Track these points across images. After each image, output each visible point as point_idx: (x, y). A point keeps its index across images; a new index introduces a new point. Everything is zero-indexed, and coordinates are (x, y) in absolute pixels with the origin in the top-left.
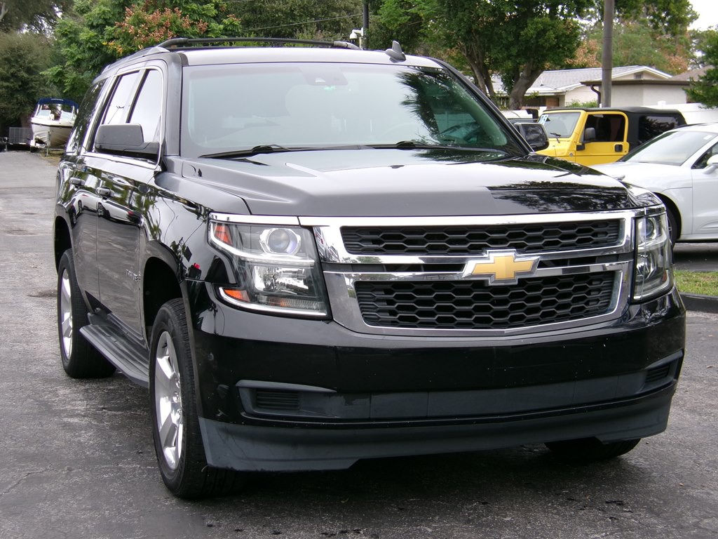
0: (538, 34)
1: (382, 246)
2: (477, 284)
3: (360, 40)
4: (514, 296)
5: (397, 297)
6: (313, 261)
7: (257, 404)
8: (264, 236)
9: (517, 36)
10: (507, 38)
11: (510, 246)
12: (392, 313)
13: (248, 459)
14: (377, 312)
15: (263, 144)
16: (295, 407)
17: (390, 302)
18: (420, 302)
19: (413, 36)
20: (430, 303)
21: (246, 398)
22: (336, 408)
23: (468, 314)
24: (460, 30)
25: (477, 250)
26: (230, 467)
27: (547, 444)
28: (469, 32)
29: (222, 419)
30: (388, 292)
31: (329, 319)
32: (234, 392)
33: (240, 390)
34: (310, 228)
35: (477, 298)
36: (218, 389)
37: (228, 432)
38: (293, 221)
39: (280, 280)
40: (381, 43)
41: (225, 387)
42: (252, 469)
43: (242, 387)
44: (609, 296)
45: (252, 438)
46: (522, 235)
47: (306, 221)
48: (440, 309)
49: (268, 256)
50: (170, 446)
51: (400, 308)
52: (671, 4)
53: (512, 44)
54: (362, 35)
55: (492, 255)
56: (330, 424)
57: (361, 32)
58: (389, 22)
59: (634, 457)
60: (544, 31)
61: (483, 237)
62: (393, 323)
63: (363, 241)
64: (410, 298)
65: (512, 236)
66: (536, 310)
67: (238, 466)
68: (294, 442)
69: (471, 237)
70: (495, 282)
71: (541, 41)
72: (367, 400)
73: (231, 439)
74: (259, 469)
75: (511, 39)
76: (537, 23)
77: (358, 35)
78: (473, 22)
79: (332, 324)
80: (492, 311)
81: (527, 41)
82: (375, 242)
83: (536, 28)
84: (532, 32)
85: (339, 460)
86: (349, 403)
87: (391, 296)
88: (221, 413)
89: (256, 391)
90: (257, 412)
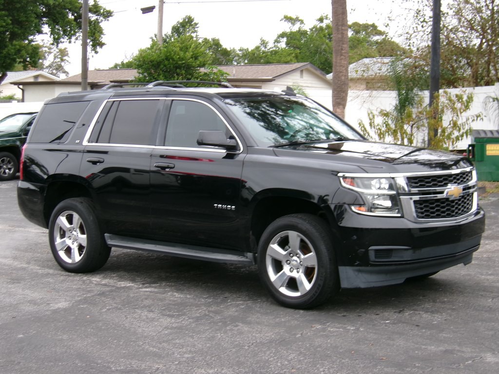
2: (447, 199)
4: (456, 204)
5: (424, 206)
6: (395, 193)
7: (376, 257)
8: (373, 182)
11: (455, 183)
12: (423, 213)
13: (368, 282)
17: (423, 209)
18: (431, 208)
20: (433, 208)
21: (372, 255)
22: (409, 255)
23: (444, 212)
25: (446, 185)
26: (358, 287)
29: (357, 266)
31: (402, 217)
32: (367, 251)
33: (370, 251)
34: (393, 178)
35: (447, 205)
36: (358, 251)
37: (359, 271)
38: (387, 175)
41: (363, 250)
42: (369, 286)
45: (371, 272)
47: (392, 175)
49: (374, 191)
51: (425, 211)
55: (453, 187)
56: (407, 263)
61: (447, 179)
62: (423, 217)
63: (412, 183)
64: (428, 206)
65: (454, 179)
67: (363, 286)
68: (386, 273)
69: (445, 180)
70: (454, 198)
72: (420, 251)
73: (360, 274)
74: (372, 286)
79: (404, 219)
80: (451, 210)
82: (416, 183)
85: (399, 279)
86: (414, 253)
87: (422, 206)
88: (358, 263)
89: (376, 251)
90: (377, 260)
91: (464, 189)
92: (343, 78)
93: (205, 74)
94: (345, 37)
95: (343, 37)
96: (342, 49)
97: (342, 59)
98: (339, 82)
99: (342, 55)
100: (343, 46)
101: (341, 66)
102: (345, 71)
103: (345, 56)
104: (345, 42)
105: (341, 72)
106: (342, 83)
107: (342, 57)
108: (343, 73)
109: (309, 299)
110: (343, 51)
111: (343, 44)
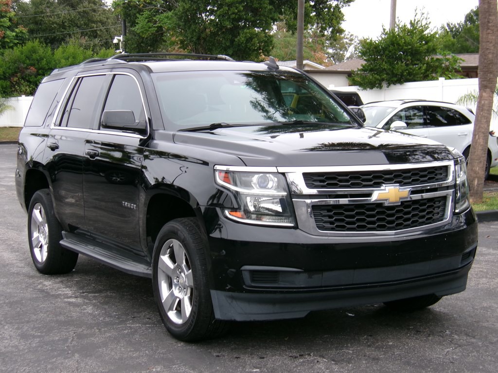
0: (247, 40)
1: (325, 184)
2: (379, 205)
3: (121, 44)
4: (398, 211)
5: (335, 214)
6: (286, 193)
7: (253, 280)
8: (255, 178)
9: (232, 41)
10: (225, 43)
11: (396, 182)
12: (332, 223)
13: (246, 314)
14: (323, 223)
15: (216, 122)
16: (275, 281)
17: (330, 217)
18: (347, 217)
19: (156, 41)
20: (353, 217)
21: (247, 277)
22: (302, 280)
23: (373, 223)
24: (192, 37)
25: (378, 185)
26: (233, 319)
27: (384, 303)
28: (199, 39)
29: (229, 290)
30: (329, 211)
31: (296, 227)
32: (239, 273)
33: (243, 272)
34: (283, 174)
35: (378, 213)
36: (228, 272)
37: (232, 298)
38: (273, 169)
39: (262, 205)
40: (136, 46)
41: (233, 270)
42: (248, 319)
43: (245, 270)
44: (444, 210)
45: (249, 301)
46: (400, 176)
47: (282, 169)
48: (358, 220)
49: (256, 191)
50: (172, 310)
51: (336, 220)
52: (334, 20)
53: (229, 47)
54: (122, 40)
55: (387, 188)
56: (298, 290)
57: (121, 38)
58: (142, 32)
59: (437, 307)
60: (251, 39)
61: (380, 177)
62: (332, 229)
63: (315, 181)
64: (341, 214)
65: (396, 176)
66: (408, 220)
67: (239, 318)
68: (273, 302)
69: (375, 177)
70: (389, 203)
71: (249, 45)
72: (321, 275)
73: (234, 302)
74: (252, 319)
75: (228, 44)
76: (246, 33)
77: (119, 40)
78: (202, 32)
79: (298, 230)
80: (386, 221)
81: (239, 45)
82: (321, 181)
83: (245, 37)
84: (243, 39)
85: (298, 312)
86: (310, 277)
87: (331, 213)
88: (229, 287)
89: (252, 272)
90: (253, 284)
91: (413, 192)
92: (490, 56)
93: (437, 59)
94: (492, 7)
95: (489, 7)
96: (489, 22)
97: (489, 34)
98: (486, 61)
99: (489, 29)
100: (490, 17)
101: (488, 42)
102: (492, 48)
103: (493, 30)
104: (492, 14)
105: (488, 49)
106: (489, 62)
107: (489, 31)
108: (490, 50)
109: (188, 330)
110: (490, 25)
111: (490, 15)
